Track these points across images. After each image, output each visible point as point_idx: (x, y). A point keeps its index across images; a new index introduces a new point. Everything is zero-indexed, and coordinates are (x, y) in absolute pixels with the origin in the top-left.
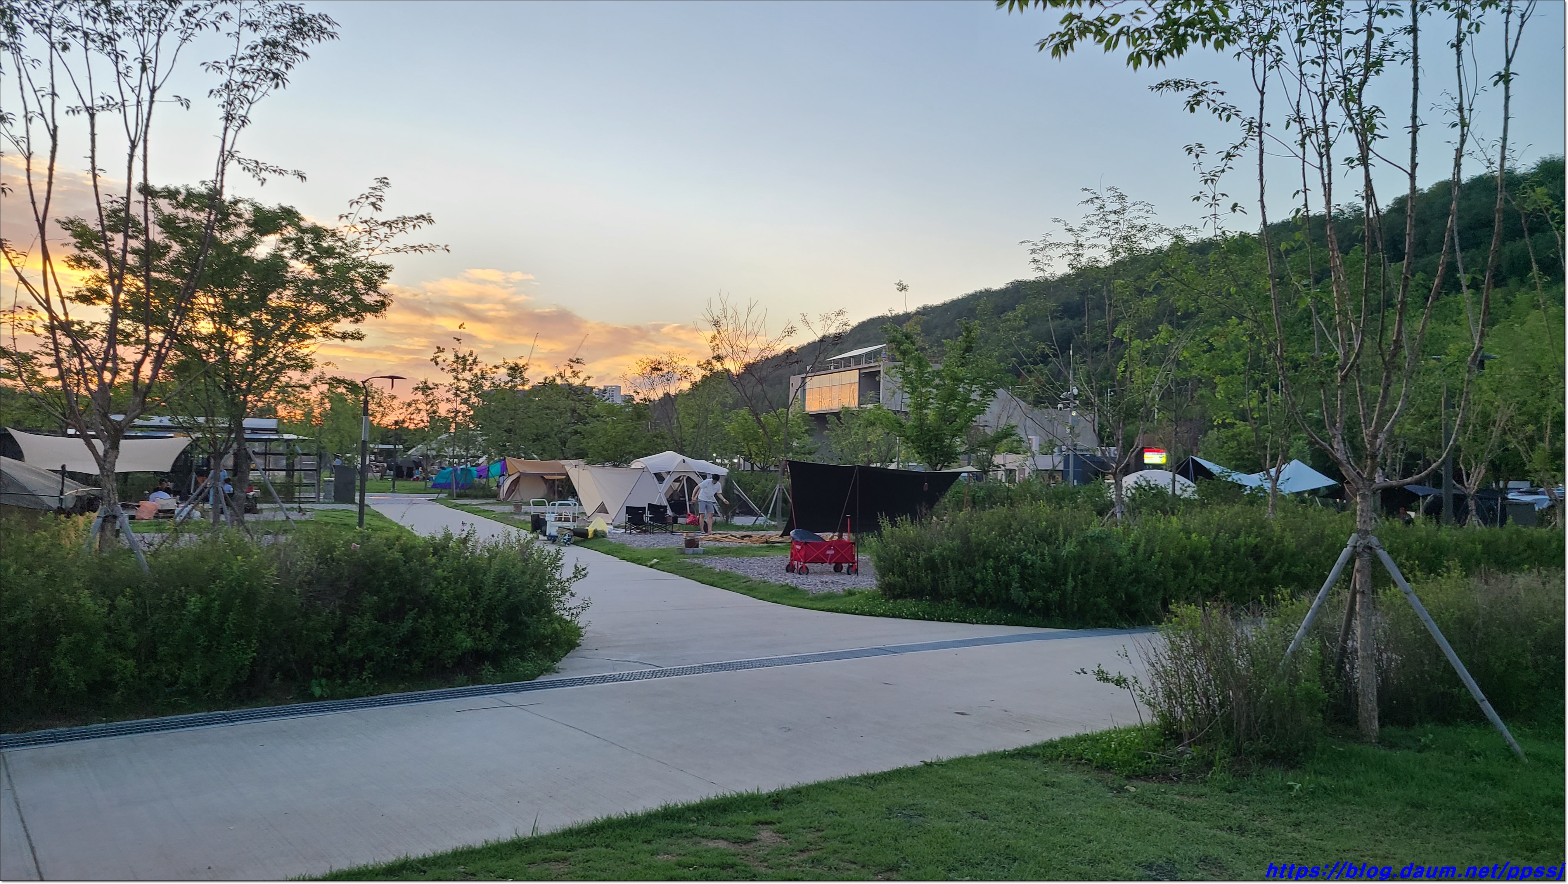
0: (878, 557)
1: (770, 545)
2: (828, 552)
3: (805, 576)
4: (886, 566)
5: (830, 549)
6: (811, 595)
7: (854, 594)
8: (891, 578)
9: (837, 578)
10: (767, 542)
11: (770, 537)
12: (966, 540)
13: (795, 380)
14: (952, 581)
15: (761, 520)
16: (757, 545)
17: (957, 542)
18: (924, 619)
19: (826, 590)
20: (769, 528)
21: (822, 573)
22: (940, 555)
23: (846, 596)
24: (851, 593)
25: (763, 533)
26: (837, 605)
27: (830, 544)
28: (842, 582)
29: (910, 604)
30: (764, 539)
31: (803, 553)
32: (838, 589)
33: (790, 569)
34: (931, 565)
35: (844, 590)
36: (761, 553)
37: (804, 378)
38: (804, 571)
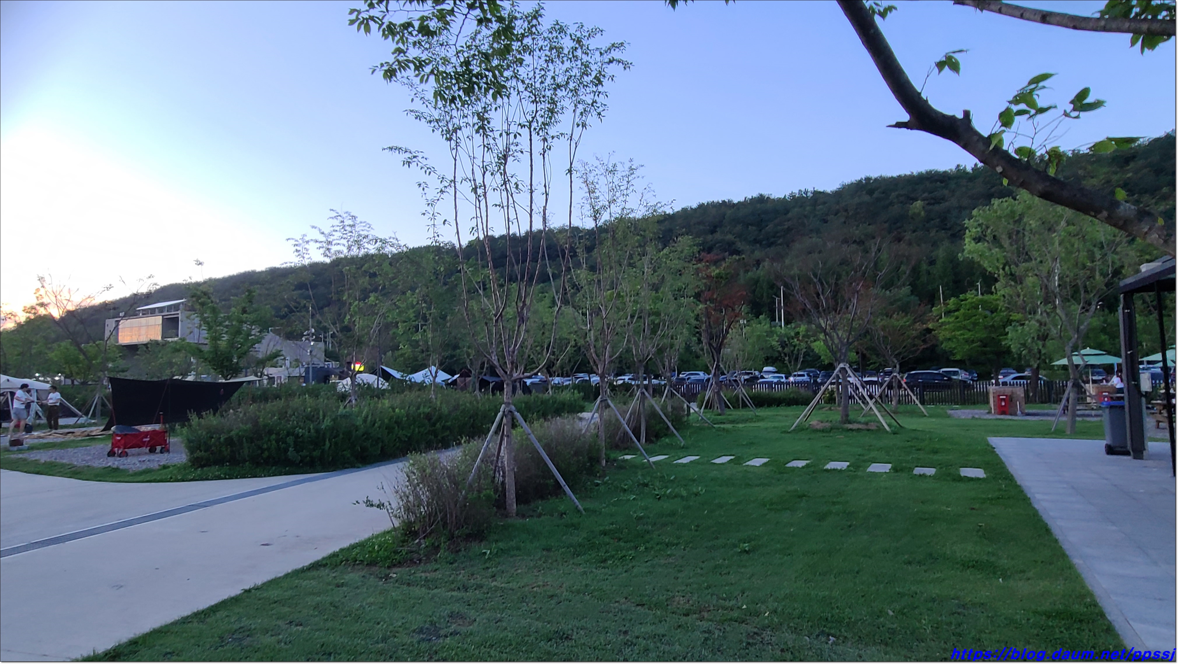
0: (188, 440)
1: (92, 438)
2: (145, 440)
3: (124, 458)
4: (193, 446)
5: (146, 437)
6: (131, 472)
7: (168, 467)
8: (198, 454)
9: (152, 457)
10: (88, 435)
11: (91, 431)
12: (256, 423)
13: (110, 323)
14: (246, 451)
15: (83, 420)
16: (80, 438)
17: (249, 426)
18: (226, 479)
19: (144, 467)
20: (90, 425)
21: (139, 454)
22: (237, 434)
23: (160, 470)
24: (165, 467)
25: (84, 429)
26: (154, 477)
27: (146, 434)
28: (158, 460)
29: (215, 470)
30: (86, 433)
31: (123, 442)
32: (155, 465)
33: (111, 454)
34: (230, 441)
35: (159, 465)
36: (84, 444)
37: (118, 322)
38: (124, 455)
